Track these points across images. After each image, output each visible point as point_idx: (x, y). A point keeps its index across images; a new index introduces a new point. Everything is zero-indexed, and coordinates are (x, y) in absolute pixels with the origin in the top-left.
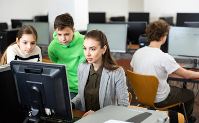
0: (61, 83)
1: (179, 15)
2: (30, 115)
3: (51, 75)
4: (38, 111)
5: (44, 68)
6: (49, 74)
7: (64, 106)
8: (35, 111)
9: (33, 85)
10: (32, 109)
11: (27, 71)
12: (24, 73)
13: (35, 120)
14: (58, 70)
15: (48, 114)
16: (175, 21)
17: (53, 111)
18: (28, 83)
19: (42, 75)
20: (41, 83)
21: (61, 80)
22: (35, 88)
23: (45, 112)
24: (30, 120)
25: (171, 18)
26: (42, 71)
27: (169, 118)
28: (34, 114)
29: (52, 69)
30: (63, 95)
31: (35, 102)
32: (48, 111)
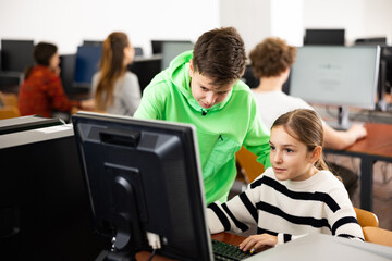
3: (159, 150)
4: (129, 237)
5: (143, 133)
6: (153, 146)
9: (118, 173)
11: (105, 137)
12: (99, 142)
14: (174, 139)
15: (154, 247)
17: (165, 240)
18: (107, 167)
19: (139, 148)
20: (137, 170)
21: (181, 164)
22: (123, 181)
23: (146, 241)
26: (138, 140)
29: (161, 136)
31: (123, 215)
32: (154, 240)
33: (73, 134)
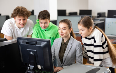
0: (48, 50)
1: (109, 11)
2: (28, 69)
3: (42, 45)
4: (33, 66)
6: (40, 45)
7: (49, 64)
8: (32, 67)
9: (30, 51)
10: (30, 66)
11: (27, 43)
12: (25, 44)
13: (32, 72)
14: (46, 43)
15: (39, 69)
16: (106, 15)
17: (42, 67)
18: (27, 50)
19: (37, 45)
20: (36, 50)
21: (47, 48)
22: (32, 53)
23: (37, 67)
24: (29, 72)
25: (104, 13)
26: (36, 43)
27: (110, 71)
28: (31, 69)
29: (42, 42)
30: (48, 58)
31: (32, 61)
32: (39, 67)
33: (17, 42)
